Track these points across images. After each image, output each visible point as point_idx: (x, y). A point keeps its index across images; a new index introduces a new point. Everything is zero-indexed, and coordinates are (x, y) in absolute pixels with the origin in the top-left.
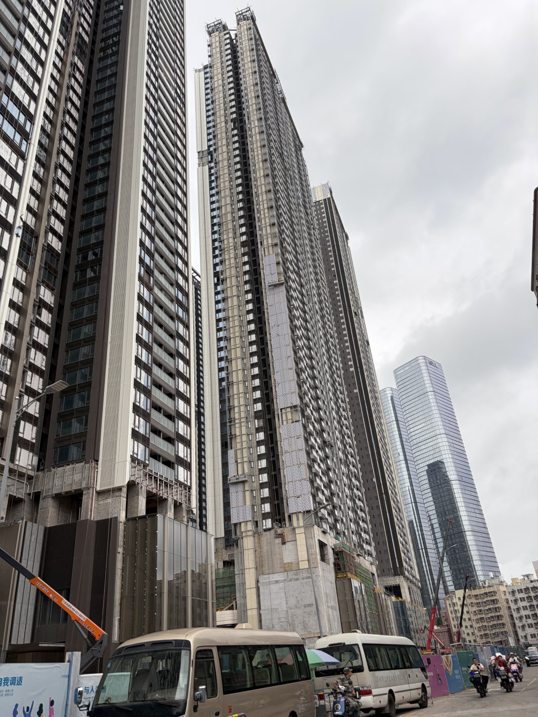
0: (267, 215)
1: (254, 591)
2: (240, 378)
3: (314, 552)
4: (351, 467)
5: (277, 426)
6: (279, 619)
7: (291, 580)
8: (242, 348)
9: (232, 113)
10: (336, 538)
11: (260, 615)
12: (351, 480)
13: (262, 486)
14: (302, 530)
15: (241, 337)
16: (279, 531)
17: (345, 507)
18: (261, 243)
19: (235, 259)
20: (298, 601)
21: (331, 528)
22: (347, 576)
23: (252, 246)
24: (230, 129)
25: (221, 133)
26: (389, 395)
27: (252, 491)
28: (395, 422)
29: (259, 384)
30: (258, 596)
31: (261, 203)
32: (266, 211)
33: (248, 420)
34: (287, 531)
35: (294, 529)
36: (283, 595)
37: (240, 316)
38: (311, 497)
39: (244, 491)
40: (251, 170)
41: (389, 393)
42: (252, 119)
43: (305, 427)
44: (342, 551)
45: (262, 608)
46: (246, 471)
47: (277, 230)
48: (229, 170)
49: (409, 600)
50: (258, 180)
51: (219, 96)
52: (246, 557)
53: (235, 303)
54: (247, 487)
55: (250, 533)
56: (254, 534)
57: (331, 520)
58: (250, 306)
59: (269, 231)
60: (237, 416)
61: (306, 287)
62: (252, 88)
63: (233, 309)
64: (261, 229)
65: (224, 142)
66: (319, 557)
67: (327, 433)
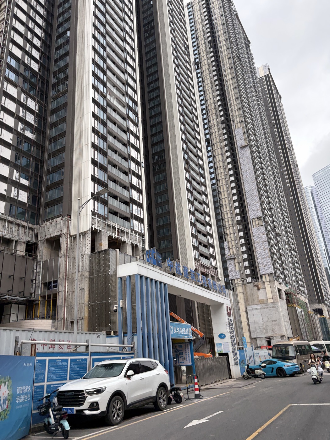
0: (235, 103)
1: (245, 313)
2: (227, 202)
3: (275, 294)
4: (291, 245)
5: (250, 228)
6: (259, 327)
7: (264, 308)
8: (226, 185)
9: (208, 37)
10: (286, 286)
11: (249, 325)
12: (291, 252)
13: (244, 260)
14: (269, 283)
15: (226, 179)
16: (256, 283)
17: (289, 268)
18: (233, 121)
19: (218, 132)
20: (269, 319)
21: (283, 281)
22: (293, 306)
23: (227, 123)
24: (208, 48)
25: (203, 52)
26: (310, 191)
27: (239, 263)
28: (314, 208)
29: (238, 205)
30: (247, 316)
31: (231, 96)
32: (234, 101)
33: (234, 225)
34: (260, 283)
35: (264, 283)
36: (260, 315)
37: (224, 166)
38: (272, 266)
39: (235, 263)
40: (223, 75)
41: (309, 190)
42: (221, 40)
43: (266, 228)
44: (290, 293)
45: (250, 321)
46: (235, 253)
47: (242, 112)
48: (210, 76)
49: (328, 316)
50: (228, 81)
51: (199, 26)
52: (239, 297)
53: (221, 159)
54: (236, 261)
55: (240, 284)
56: (242, 285)
57: (282, 276)
58: (229, 160)
59: (237, 113)
60: (227, 223)
61: (260, 142)
62: (220, 18)
63: (219, 163)
64: (232, 112)
65: (205, 58)
66: (278, 297)
67: (277, 228)
